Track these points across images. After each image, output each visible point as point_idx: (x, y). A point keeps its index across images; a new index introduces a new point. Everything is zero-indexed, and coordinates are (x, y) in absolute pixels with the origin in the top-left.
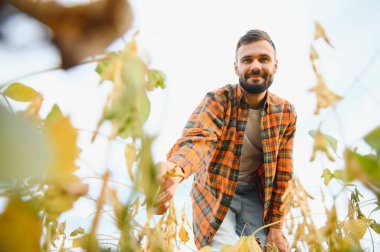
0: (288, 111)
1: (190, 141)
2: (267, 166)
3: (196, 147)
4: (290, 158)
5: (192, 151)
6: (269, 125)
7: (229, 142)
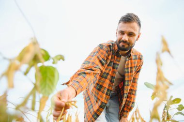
0: (141, 59)
1: (85, 73)
2: (126, 87)
3: (87, 77)
4: (136, 83)
5: (84, 80)
6: (130, 66)
7: (108, 74)
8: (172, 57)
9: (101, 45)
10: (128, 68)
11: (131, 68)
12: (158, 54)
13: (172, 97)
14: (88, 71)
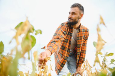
0: (87, 31)
2: (78, 48)
4: (86, 46)
5: (55, 45)
6: (80, 36)
7: (68, 40)
8: (106, 26)
9: (62, 24)
10: (79, 37)
11: (81, 37)
12: (98, 25)
13: (107, 53)
14: (56, 40)
